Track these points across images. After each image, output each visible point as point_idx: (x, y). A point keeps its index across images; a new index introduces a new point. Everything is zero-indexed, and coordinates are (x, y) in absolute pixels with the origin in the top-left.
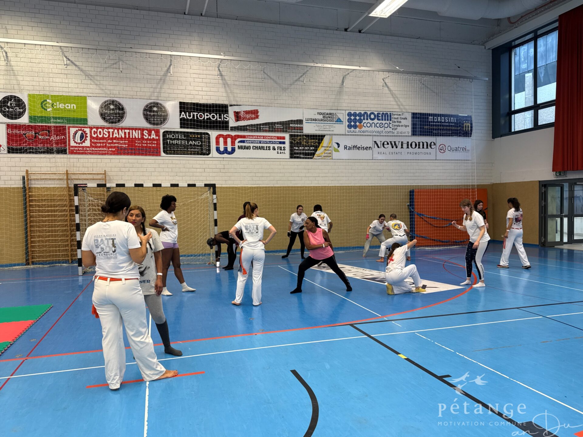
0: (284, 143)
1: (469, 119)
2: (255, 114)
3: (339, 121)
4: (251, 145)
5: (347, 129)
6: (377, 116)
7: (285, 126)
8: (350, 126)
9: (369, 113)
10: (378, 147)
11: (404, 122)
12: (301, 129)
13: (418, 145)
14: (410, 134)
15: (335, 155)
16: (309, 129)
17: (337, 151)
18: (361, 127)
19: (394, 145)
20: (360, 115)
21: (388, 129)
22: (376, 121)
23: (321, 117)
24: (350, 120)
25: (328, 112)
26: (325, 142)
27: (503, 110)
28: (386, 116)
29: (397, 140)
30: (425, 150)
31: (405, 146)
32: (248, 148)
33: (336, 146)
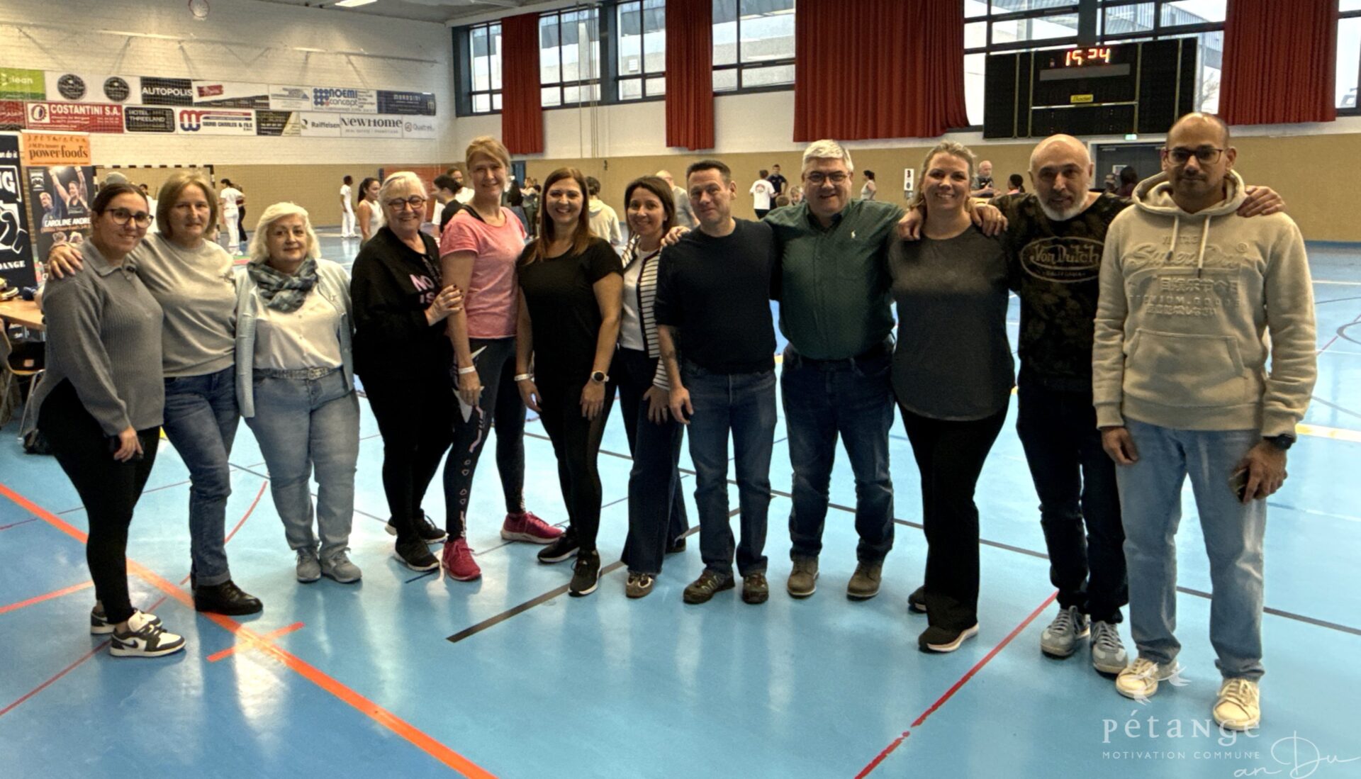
0: (250, 119)
1: (433, 96)
2: (218, 89)
3: (305, 97)
4: (217, 121)
5: (314, 106)
6: (343, 93)
7: (251, 102)
8: (316, 103)
9: (335, 89)
10: (346, 124)
11: (369, 100)
12: (267, 105)
13: (385, 123)
14: (376, 112)
15: (303, 132)
16: (275, 105)
17: (304, 127)
18: (328, 104)
19: (361, 122)
20: (326, 91)
21: (355, 107)
22: (342, 98)
23: (286, 93)
24: (316, 97)
25: (293, 87)
26: (292, 119)
27: (465, 89)
28: (352, 93)
29: (365, 117)
30: (392, 128)
31: (372, 123)
32: (214, 124)
33: (303, 123)
